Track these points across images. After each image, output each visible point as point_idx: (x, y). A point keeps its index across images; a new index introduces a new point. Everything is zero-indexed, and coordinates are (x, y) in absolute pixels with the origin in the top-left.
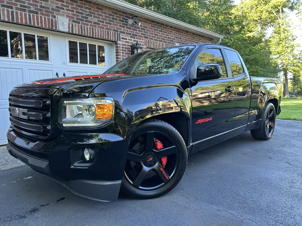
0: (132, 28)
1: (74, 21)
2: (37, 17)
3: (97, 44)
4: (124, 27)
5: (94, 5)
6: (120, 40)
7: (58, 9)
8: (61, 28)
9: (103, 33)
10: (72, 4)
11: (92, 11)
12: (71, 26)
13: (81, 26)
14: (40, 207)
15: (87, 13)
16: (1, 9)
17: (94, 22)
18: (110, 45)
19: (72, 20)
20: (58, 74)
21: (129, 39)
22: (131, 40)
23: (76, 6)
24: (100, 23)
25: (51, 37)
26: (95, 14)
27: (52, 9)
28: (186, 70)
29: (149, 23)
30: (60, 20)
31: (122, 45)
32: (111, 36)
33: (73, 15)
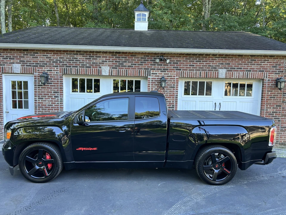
0: (163, 64)
1: (113, 68)
2: (90, 69)
3: (134, 79)
4: (155, 65)
5: (128, 54)
6: (150, 76)
7: (103, 63)
8: (103, 74)
9: (135, 72)
10: (113, 57)
11: (127, 59)
12: (111, 71)
13: (118, 70)
15: (123, 61)
16: (72, 68)
17: (128, 66)
21: (159, 74)
22: (161, 74)
23: (115, 58)
24: (133, 65)
25: (102, 79)
26: (129, 60)
27: (100, 63)
29: (183, 57)
30: (104, 69)
31: (152, 79)
32: (142, 73)
33: (113, 64)
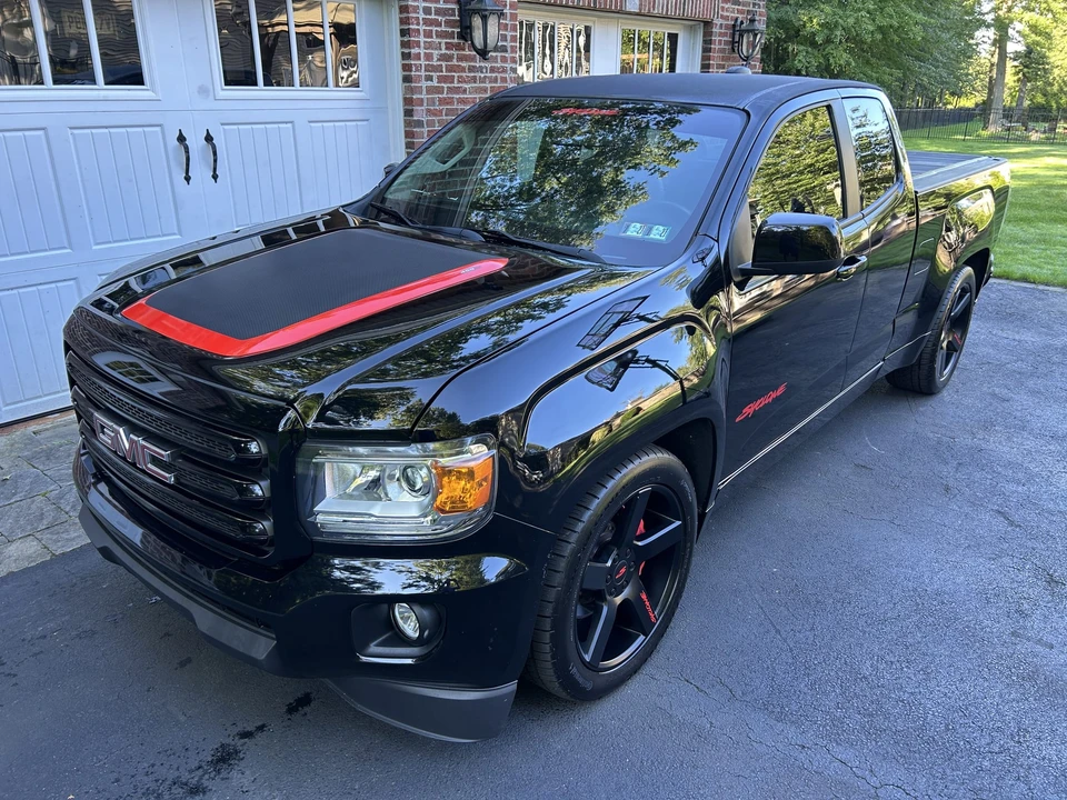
14: (239, 742)
20: (185, 139)
28: (717, 241)
31: (426, 0)
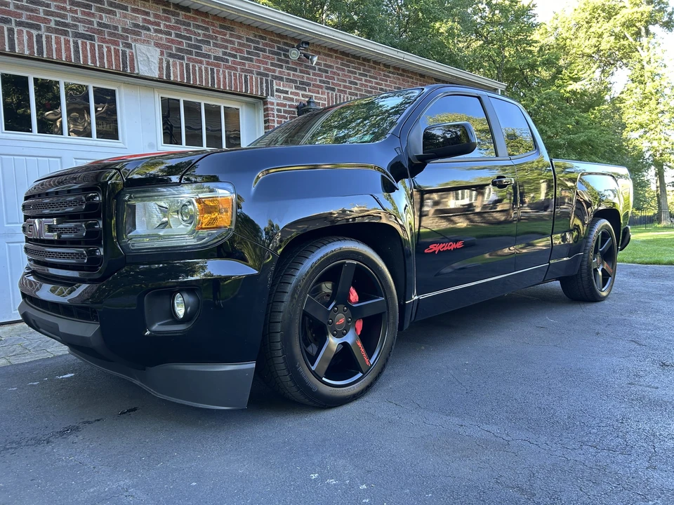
0: (298, 68)
1: (171, 55)
2: (92, 46)
3: (222, 103)
4: (281, 67)
5: (214, 19)
6: (272, 95)
7: (136, 30)
8: (143, 70)
9: (235, 80)
10: (168, 19)
11: (211, 33)
12: (165, 65)
13: (188, 65)
14: (81, 425)
15: (199, 38)
16: (16, 30)
17: (215, 57)
18: (253, 106)
19: (167, 53)
21: (292, 93)
22: (297, 94)
23: (176, 23)
24: (228, 58)
25: (123, 89)
26: (216, 38)
27: (125, 30)
28: (400, 138)
29: (336, 57)
30: (141, 52)
31: (278, 104)
32: (252, 85)
33: (169, 42)
